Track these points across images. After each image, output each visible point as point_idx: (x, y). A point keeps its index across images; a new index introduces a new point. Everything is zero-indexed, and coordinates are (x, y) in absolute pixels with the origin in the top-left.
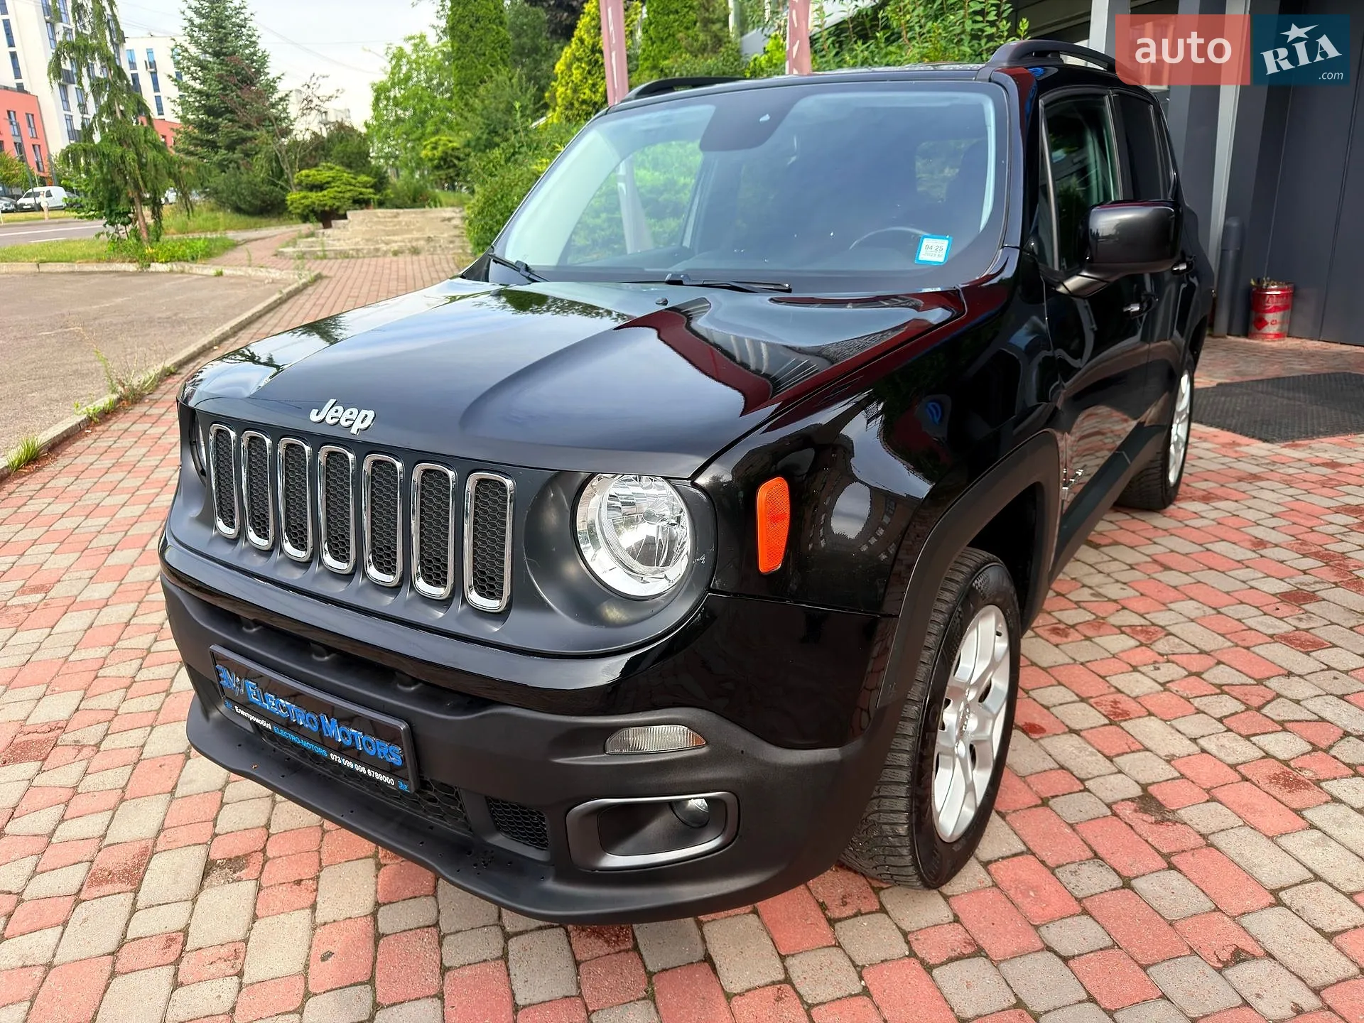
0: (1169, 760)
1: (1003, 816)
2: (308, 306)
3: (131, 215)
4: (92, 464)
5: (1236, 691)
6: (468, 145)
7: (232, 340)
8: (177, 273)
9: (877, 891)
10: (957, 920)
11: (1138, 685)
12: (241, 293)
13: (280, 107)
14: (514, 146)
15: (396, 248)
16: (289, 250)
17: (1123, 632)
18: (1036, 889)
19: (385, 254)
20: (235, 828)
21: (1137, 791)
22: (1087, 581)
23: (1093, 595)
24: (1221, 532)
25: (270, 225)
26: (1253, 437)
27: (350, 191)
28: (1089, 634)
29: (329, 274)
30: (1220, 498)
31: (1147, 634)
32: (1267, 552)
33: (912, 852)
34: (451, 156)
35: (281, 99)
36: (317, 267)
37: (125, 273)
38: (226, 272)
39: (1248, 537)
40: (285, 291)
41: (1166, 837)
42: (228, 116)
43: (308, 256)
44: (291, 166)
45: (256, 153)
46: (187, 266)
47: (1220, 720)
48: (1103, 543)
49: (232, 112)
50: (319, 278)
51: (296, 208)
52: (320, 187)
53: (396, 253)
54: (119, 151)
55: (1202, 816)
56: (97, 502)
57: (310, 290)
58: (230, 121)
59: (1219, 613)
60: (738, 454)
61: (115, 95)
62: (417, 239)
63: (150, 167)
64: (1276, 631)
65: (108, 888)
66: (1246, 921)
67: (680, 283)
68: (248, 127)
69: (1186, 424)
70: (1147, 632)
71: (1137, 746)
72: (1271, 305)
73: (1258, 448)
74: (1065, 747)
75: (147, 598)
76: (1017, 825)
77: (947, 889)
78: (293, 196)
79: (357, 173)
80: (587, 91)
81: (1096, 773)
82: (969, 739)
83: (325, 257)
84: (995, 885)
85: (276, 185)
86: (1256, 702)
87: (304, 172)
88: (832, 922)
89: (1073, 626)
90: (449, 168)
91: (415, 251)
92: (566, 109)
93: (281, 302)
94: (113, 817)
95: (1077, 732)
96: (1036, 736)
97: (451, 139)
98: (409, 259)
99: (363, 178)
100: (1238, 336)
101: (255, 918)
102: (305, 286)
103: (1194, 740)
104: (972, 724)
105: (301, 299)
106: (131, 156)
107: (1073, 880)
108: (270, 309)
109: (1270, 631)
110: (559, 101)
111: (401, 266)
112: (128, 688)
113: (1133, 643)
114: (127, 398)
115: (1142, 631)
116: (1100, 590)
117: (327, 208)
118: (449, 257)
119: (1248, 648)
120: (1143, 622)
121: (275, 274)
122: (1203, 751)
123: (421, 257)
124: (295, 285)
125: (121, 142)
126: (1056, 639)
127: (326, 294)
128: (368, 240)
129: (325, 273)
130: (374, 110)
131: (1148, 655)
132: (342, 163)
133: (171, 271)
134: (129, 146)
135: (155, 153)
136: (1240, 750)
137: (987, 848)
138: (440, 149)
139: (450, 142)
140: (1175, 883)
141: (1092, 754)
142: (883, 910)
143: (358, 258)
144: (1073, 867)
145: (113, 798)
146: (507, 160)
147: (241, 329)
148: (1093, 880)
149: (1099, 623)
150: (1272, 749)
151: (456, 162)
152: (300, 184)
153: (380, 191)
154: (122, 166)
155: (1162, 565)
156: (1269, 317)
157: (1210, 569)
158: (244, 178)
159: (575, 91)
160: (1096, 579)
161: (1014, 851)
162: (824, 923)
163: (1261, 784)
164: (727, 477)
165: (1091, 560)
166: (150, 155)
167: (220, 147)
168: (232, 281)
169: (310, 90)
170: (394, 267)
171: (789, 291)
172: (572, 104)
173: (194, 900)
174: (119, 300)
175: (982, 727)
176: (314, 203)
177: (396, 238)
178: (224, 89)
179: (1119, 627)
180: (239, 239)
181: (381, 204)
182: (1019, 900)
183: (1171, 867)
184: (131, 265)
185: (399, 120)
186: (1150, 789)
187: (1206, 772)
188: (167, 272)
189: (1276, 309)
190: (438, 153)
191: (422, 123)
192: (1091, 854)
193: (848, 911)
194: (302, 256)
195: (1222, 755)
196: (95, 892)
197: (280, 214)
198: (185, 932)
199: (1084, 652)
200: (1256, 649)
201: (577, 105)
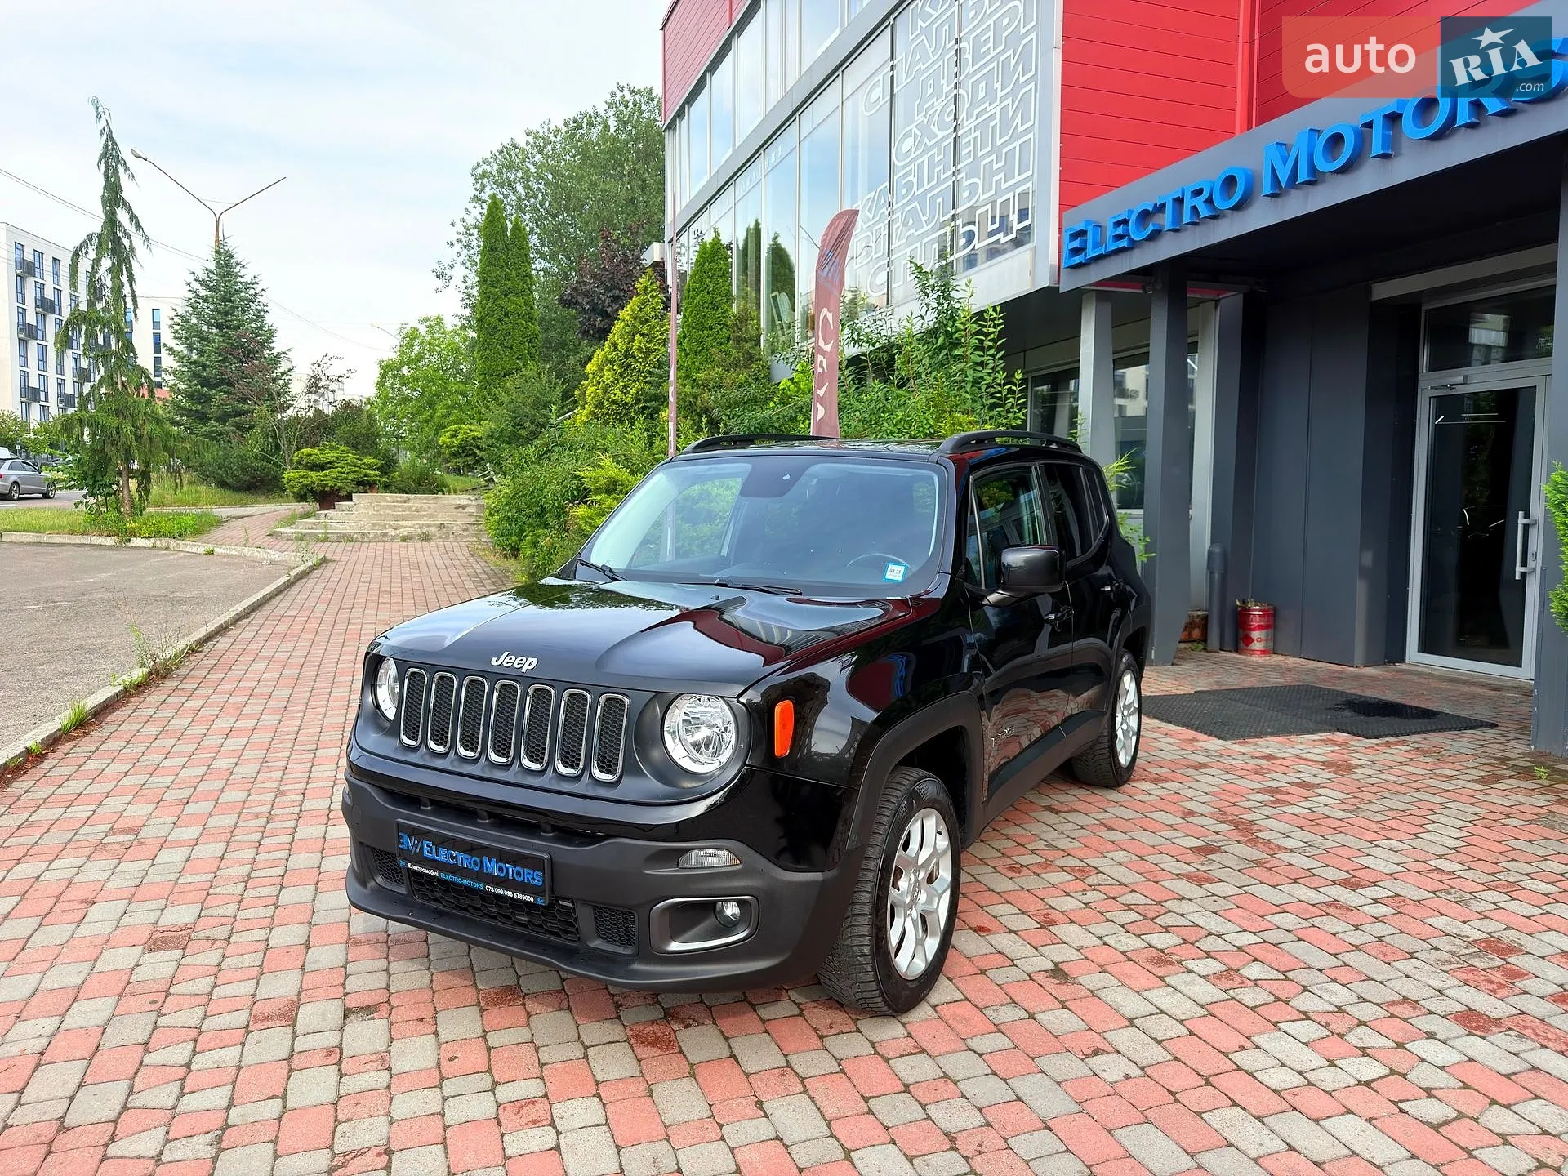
0: (1078, 949)
1: (950, 979)
2: (319, 589)
3: (115, 487)
4: (138, 731)
5: (1139, 909)
6: (491, 436)
7: (246, 621)
8: (160, 549)
9: (855, 1021)
10: (910, 1036)
11: (1069, 904)
12: (239, 574)
13: (281, 382)
14: (548, 445)
15: (405, 534)
16: (286, 530)
17: (1064, 871)
18: (968, 1020)
19: (393, 539)
20: (362, 989)
21: (1052, 966)
22: (1043, 836)
23: (1046, 846)
24: (1161, 805)
25: (259, 503)
26: (1210, 735)
27: (354, 472)
28: (1038, 871)
29: (334, 558)
30: (1167, 780)
31: (1081, 873)
32: (1195, 820)
33: (874, 969)
34: (471, 444)
35: (283, 374)
36: (320, 551)
37: (100, 547)
38: (218, 550)
39: (1181, 809)
40: (293, 573)
41: (1065, 992)
42: (225, 388)
43: (308, 538)
44: (289, 442)
45: (250, 428)
46: (173, 543)
47: (1122, 926)
48: (1062, 809)
49: (231, 384)
50: (324, 561)
51: (292, 487)
52: (322, 467)
53: (404, 539)
54: (115, 422)
55: (1093, 980)
56: (157, 763)
57: (316, 573)
58: (225, 393)
59: (1143, 859)
60: (763, 687)
61: (119, 367)
62: (428, 526)
63: (145, 440)
64: (1183, 872)
65: (271, 1024)
66: (1106, 1035)
67: (725, 585)
68: (243, 400)
69: (1136, 716)
70: (1083, 871)
71: (1058, 941)
72: (1255, 624)
73: (1213, 744)
74: (1004, 941)
75: (233, 839)
76: (960, 985)
77: (904, 1019)
78: (290, 474)
79: (364, 455)
80: (618, 392)
81: (1023, 956)
82: (920, 907)
83: (326, 540)
84: (939, 1017)
85: (269, 461)
86: (1151, 915)
87: (305, 451)
88: (821, 1038)
89: (1026, 866)
90: (467, 456)
91: (426, 538)
92: (596, 407)
93: (289, 585)
94: (258, 984)
95: (1015, 932)
96: (982, 934)
97: (473, 428)
98: (419, 545)
99: (370, 460)
100: (1231, 651)
101: (392, 1040)
102: (312, 569)
103: (1100, 938)
104: (923, 897)
105: (309, 582)
106: (128, 428)
107: (994, 1015)
108: (279, 592)
109: (1177, 872)
110: (589, 399)
111: (411, 552)
112: (240, 902)
113: (1070, 877)
114: (157, 672)
115: (1079, 870)
116: (1053, 843)
117: (327, 489)
118: (463, 544)
119: (1157, 882)
120: (1082, 864)
121: (275, 556)
122: (1105, 944)
123: (432, 544)
124: (302, 568)
125: (118, 413)
126: (1011, 874)
127: (335, 578)
128: (375, 525)
129: (329, 556)
130: (379, 389)
131: (1080, 885)
132: (347, 444)
133: (154, 547)
134: (125, 417)
135: (153, 425)
136: (1131, 943)
137: (935, 997)
138: (460, 437)
139: (471, 430)
140: (1065, 1016)
141: (1022, 945)
142: (858, 1031)
143: (362, 542)
144: (995, 1008)
145: (255, 972)
146: (540, 457)
147: (253, 611)
148: (1008, 1014)
149: (1047, 865)
150: (1153, 943)
151: (477, 451)
152: (299, 462)
153: (386, 474)
154: (116, 437)
155: (1106, 826)
156: (1255, 635)
157: (1145, 830)
158: (235, 452)
159: (605, 391)
160: (1052, 835)
161: (956, 999)
162: (816, 1038)
163: (1141, 963)
164: (757, 700)
165: (1051, 822)
166: (149, 427)
167: (210, 419)
168: (225, 560)
169: (319, 369)
170: (403, 553)
171: (800, 594)
172: (602, 403)
173: (342, 1030)
174: (103, 575)
175: (929, 901)
176: (313, 483)
177: (405, 523)
178: (223, 361)
179: (1062, 868)
180: (224, 516)
181: (387, 487)
182: (954, 1025)
183: (1064, 1007)
184: (109, 539)
185: (407, 399)
186: (1060, 965)
187: (1103, 955)
188: (149, 548)
189: (1260, 628)
190: (456, 441)
191: (432, 405)
192: (1009, 1001)
193: (834, 1031)
194: (301, 538)
195: (1117, 946)
196: (259, 1025)
197: (270, 491)
198: (340, 1047)
199: (1031, 882)
200: (1163, 883)
201: (606, 404)
